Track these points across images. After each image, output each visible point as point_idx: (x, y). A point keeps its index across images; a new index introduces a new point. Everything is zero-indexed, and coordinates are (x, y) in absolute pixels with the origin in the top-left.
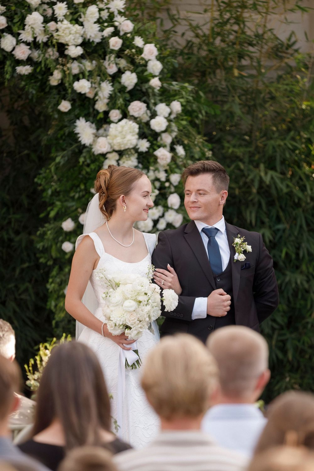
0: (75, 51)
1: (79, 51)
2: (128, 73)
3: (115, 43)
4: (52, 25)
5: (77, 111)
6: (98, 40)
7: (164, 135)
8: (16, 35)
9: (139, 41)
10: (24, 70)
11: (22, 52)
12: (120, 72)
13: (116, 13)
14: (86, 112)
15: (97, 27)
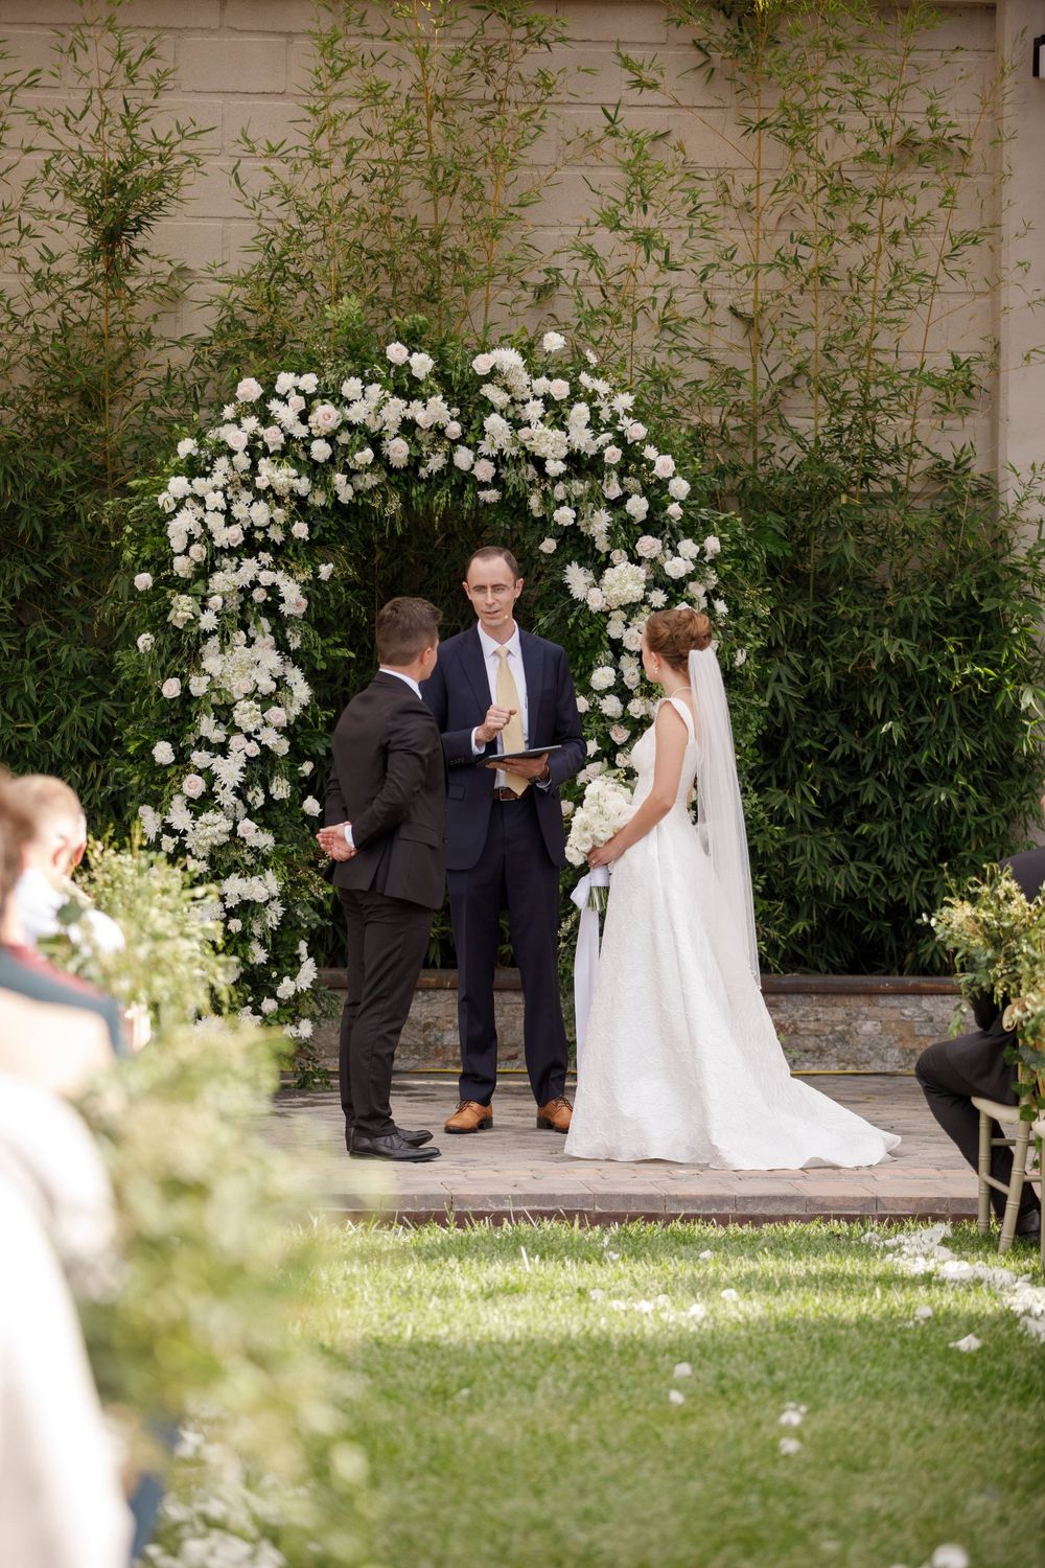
0: (555, 467)
1: (561, 467)
2: (635, 497)
3: (613, 455)
4: (524, 433)
5: (569, 553)
6: (592, 452)
7: (691, 585)
8: (474, 447)
9: (650, 452)
10: (490, 496)
11: (484, 471)
12: (626, 496)
13: (622, 413)
14: (582, 554)
15: (589, 433)
